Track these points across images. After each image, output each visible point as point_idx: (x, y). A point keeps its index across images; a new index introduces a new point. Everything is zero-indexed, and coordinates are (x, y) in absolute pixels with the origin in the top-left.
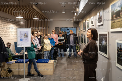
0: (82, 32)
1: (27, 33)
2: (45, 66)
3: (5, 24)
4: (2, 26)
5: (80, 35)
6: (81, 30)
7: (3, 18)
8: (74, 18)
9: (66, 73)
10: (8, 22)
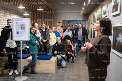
0: (92, 26)
1: (25, 24)
2: (47, 63)
3: (7, 15)
4: (4, 17)
5: (90, 29)
6: (91, 24)
7: (4, 8)
8: (83, 9)
9: (71, 72)
10: (10, 13)
